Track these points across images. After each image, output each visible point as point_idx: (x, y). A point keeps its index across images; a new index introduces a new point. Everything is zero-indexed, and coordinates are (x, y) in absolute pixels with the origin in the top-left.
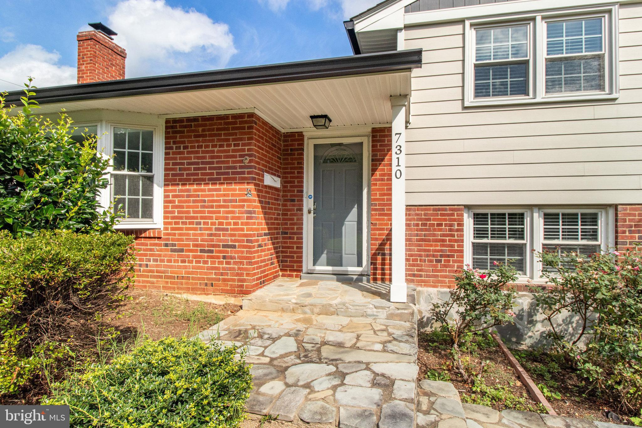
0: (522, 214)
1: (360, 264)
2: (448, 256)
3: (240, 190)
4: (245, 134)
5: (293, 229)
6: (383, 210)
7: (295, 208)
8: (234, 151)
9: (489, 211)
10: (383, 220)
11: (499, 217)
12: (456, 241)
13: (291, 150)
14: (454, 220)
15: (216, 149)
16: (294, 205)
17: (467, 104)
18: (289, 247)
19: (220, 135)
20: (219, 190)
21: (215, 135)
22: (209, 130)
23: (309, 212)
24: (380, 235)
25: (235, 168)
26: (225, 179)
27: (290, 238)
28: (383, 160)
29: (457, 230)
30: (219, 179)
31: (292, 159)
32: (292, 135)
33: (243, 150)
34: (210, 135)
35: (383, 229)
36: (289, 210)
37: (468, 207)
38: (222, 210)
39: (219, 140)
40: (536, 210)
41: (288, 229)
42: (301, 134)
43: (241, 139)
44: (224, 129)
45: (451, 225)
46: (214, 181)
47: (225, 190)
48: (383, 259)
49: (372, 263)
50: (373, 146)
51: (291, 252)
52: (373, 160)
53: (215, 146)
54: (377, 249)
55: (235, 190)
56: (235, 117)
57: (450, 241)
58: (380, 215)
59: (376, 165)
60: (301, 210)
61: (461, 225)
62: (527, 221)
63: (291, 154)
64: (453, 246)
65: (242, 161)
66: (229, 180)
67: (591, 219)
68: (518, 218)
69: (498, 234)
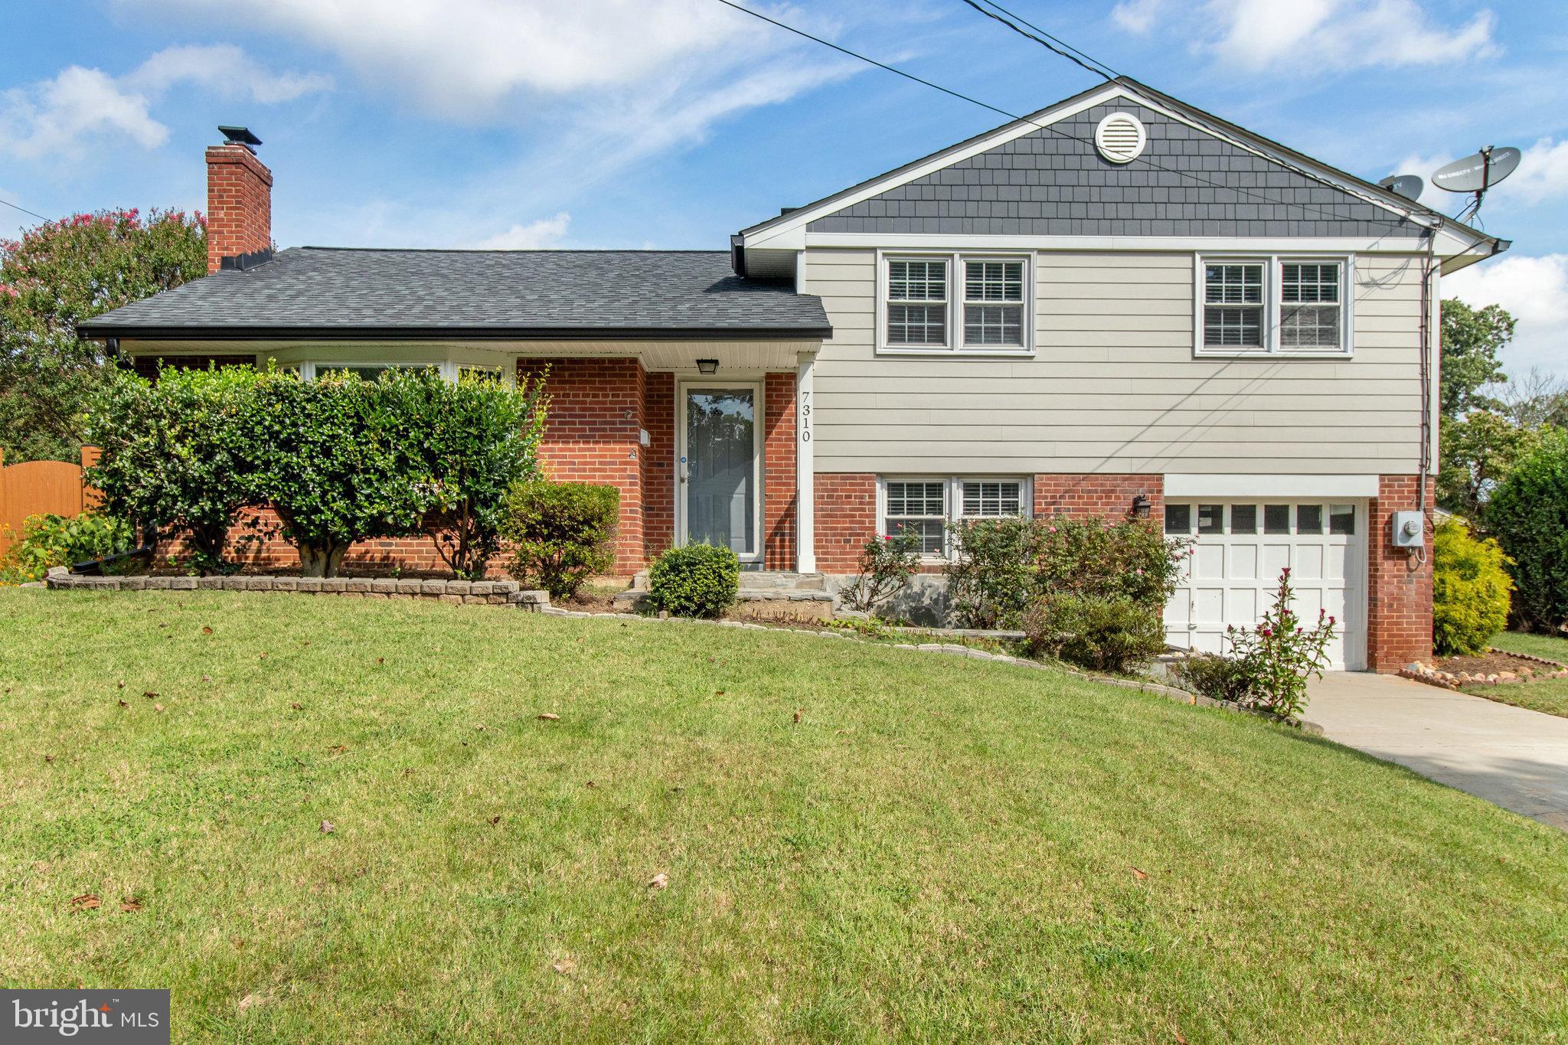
0: (941, 485)
1: (750, 548)
2: (858, 535)
3: (621, 450)
4: (626, 382)
5: (661, 503)
6: (781, 478)
7: (665, 475)
8: (611, 402)
9: (905, 481)
10: (781, 491)
11: (915, 489)
12: (867, 516)
13: (658, 396)
14: (865, 491)
15: (588, 400)
16: (662, 471)
17: (879, 351)
18: (655, 528)
19: (594, 382)
20: (594, 450)
21: (587, 382)
22: (579, 375)
23: (682, 480)
24: (777, 509)
25: (614, 423)
26: (601, 437)
27: (658, 515)
28: (780, 414)
29: (869, 503)
30: (594, 437)
31: (659, 409)
32: (659, 375)
33: (625, 402)
34: (581, 382)
35: (780, 503)
36: (656, 478)
37: (881, 475)
38: (597, 474)
39: (592, 389)
40: (954, 479)
41: (654, 503)
42: (671, 375)
43: (621, 389)
44: (599, 375)
45: (862, 497)
46: (586, 439)
47: (601, 450)
48: (782, 541)
49: (767, 547)
50: (767, 396)
51: (658, 535)
52: (767, 414)
53: (587, 396)
54: (776, 528)
55: (614, 450)
56: (611, 361)
57: (860, 516)
58: (777, 484)
59: (771, 421)
60: (672, 477)
61: (873, 496)
62: (946, 492)
63: (657, 402)
64: (863, 522)
65: (623, 416)
66: (607, 439)
67: (1011, 489)
68: (935, 489)
69: (915, 508)
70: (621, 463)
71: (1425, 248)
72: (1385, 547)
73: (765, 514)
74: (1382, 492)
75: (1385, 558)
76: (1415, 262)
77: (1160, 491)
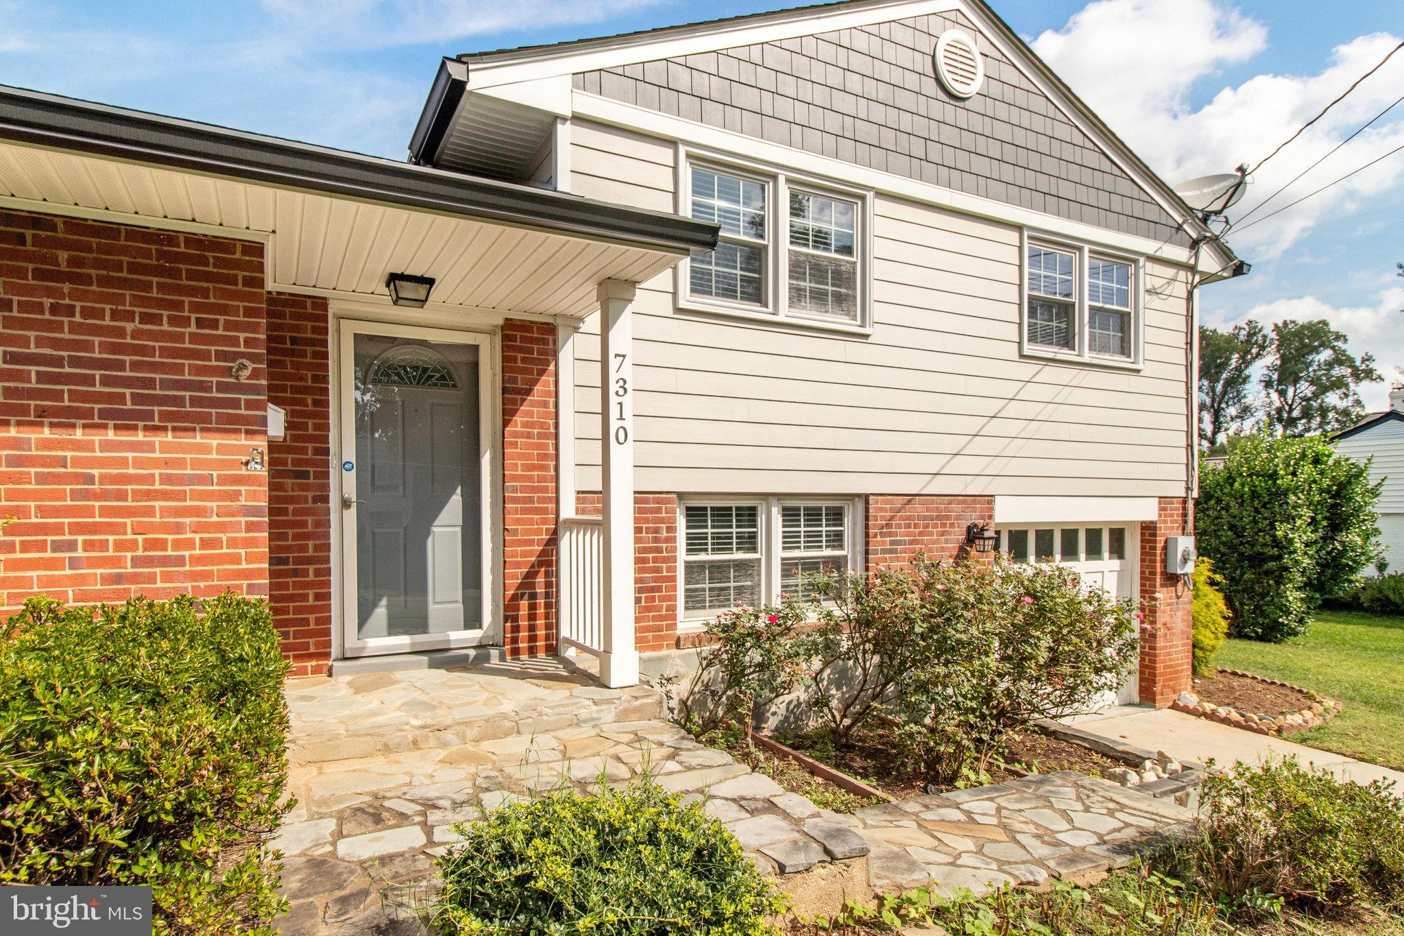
0: (754, 509)
1: (473, 619)
2: (653, 589)
3: (221, 449)
4: (236, 296)
5: (304, 548)
6: (531, 500)
7: (310, 495)
8: (194, 338)
9: (709, 504)
10: (531, 522)
11: (722, 514)
12: (665, 560)
13: (294, 341)
14: (661, 521)
15: (129, 326)
16: (306, 488)
17: (682, 304)
18: (291, 598)
19: (147, 286)
20: (150, 447)
21: (123, 284)
22: (98, 264)
23: (346, 504)
24: (525, 554)
25: (203, 386)
26: (165, 416)
27: (295, 573)
28: (529, 392)
29: (668, 540)
30: (148, 416)
31: (297, 366)
32: (295, 300)
33: (234, 341)
34: (104, 281)
35: (530, 543)
36: (291, 500)
37: (681, 496)
38: (157, 504)
39: (143, 301)
40: (773, 501)
41: (289, 549)
42: (321, 303)
43: (224, 310)
44: (159, 271)
45: (656, 531)
46: (126, 421)
47: (165, 447)
48: (533, 607)
49: (506, 619)
50: (505, 359)
51: (297, 610)
52: (505, 390)
53: (130, 316)
54: (520, 586)
55: (207, 449)
56: (195, 241)
57: (655, 560)
58: (525, 511)
59: (514, 402)
60: (325, 499)
61: (672, 529)
62: (761, 519)
63: (292, 353)
64: (659, 570)
65: (228, 372)
66: (184, 422)
67: (836, 516)
68: (748, 515)
69: (722, 543)
70: (223, 480)
71: (1192, 262)
72: (1162, 573)
73: (503, 563)
74: (1160, 515)
75: (1162, 586)
76: (1182, 275)
77: (990, 517)
